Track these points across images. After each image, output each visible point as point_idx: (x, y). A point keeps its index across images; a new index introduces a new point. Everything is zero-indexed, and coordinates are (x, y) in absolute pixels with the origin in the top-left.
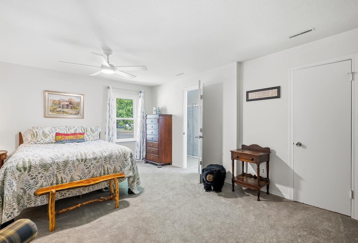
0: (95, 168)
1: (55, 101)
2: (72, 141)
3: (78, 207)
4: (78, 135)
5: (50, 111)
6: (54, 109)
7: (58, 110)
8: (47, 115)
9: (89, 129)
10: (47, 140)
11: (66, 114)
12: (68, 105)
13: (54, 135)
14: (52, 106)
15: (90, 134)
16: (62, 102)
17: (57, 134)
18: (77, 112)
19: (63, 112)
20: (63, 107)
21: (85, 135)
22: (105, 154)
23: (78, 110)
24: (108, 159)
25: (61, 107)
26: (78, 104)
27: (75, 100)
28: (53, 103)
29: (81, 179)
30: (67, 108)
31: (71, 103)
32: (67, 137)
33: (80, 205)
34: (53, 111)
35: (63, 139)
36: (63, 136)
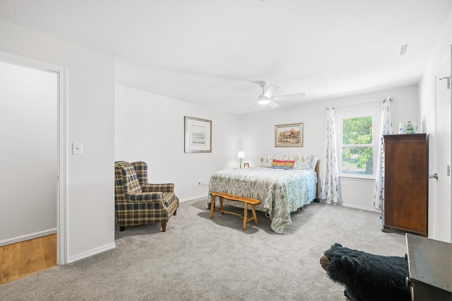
0: (244, 189)
1: (281, 133)
2: (282, 167)
3: (228, 213)
4: (287, 163)
5: (279, 141)
6: (281, 140)
7: (284, 140)
8: (277, 145)
9: (300, 158)
10: (267, 165)
11: (289, 143)
12: (290, 135)
13: (272, 160)
14: (280, 138)
15: (300, 163)
16: (286, 133)
17: (274, 161)
18: (298, 141)
19: (287, 142)
20: (287, 138)
21: (295, 163)
22: (252, 180)
23: (298, 139)
24: (253, 184)
25: (286, 137)
26: (298, 133)
27: (295, 130)
28: (280, 135)
29: (236, 195)
30: (290, 138)
31: (292, 133)
32: (279, 164)
33: (229, 212)
34: (280, 141)
35: (275, 165)
36: (276, 163)
